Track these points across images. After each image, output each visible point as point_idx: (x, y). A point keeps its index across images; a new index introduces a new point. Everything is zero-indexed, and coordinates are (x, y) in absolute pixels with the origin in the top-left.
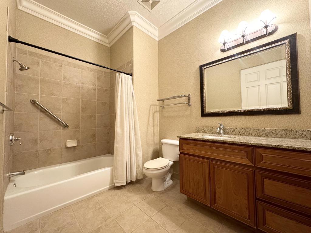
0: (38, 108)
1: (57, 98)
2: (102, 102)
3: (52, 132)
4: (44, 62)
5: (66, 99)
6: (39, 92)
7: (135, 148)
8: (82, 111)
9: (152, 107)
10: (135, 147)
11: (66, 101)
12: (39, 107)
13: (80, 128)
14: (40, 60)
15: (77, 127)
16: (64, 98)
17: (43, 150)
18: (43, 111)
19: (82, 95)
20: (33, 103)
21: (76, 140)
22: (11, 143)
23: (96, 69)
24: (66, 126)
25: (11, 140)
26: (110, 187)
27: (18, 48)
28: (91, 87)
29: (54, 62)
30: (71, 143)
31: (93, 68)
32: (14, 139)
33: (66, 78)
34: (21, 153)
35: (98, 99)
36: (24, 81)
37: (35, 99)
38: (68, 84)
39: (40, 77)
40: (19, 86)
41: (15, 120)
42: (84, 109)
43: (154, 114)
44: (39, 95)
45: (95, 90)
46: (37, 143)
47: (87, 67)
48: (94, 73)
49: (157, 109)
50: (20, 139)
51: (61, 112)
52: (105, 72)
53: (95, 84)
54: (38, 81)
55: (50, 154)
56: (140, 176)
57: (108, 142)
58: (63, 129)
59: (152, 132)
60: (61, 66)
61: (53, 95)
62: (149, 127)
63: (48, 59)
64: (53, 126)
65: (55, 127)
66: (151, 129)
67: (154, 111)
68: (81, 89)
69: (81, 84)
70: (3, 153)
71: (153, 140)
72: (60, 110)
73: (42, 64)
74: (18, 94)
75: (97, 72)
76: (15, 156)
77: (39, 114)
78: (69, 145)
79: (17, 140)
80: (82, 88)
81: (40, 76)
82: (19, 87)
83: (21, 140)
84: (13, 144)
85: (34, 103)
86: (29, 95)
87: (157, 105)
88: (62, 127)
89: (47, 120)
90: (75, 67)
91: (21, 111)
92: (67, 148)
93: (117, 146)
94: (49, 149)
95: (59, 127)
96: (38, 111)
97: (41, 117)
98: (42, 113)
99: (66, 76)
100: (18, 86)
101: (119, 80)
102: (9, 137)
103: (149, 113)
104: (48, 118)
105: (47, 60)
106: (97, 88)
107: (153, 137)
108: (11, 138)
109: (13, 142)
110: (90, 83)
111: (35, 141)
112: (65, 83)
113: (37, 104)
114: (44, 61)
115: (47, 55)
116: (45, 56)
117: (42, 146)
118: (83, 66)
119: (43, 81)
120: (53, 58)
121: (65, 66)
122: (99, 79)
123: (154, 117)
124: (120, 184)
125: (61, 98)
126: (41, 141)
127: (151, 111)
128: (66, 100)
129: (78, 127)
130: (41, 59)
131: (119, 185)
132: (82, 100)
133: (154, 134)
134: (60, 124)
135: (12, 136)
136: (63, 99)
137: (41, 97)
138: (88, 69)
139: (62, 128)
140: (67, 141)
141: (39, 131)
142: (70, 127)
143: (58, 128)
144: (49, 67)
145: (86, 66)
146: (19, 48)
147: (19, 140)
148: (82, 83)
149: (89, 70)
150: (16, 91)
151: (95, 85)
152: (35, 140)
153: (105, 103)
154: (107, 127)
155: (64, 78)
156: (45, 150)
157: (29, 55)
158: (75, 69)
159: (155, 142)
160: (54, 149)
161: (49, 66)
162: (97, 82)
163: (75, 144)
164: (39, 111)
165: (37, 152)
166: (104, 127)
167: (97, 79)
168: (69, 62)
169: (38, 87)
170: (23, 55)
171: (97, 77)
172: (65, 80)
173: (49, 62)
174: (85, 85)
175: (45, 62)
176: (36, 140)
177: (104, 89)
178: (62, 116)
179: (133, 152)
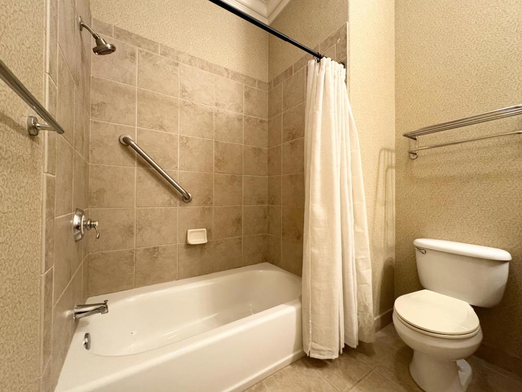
0: (133, 156)
1: (170, 135)
2: (255, 149)
3: (161, 210)
4: (144, 53)
5: (186, 138)
6: (135, 120)
7: (354, 259)
8: (216, 165)
9: (382, 154)
10: (354, 257)
11: (186, 143)
12: (136, 152)
13: (212, 203)
14: (137, 49)
15: (207, 200)
16: (182, 135)
17: (145, 250)
18: (144, 163)
19: (216, 131)
20: (124, 145)
21: (205, 229)
22: (78, 234)
23: (243, 73)
24: (186, 199)
25: (78, 227)
26: (294, 357)
27: (94, 19)
28: (232, 113)
29: (164, 54)
30: (197, 237)
31: (238, 71)
32: (84, 225)
33: (186, 92)
34: (103, 254)
35: (246, 142)
36: (106, 95)
37: (129, 137)
38: (190, 105)
39: (137, 87)
40: (98, 105)
41: (90, 181)
42: (220, 162)
43: (386, 171)
44: (136, 127)
45: (240, 120)
46: (133, 234)
47: (225, 69)
48: (239, 83)
49: (392, 161)
50: (97, 223)
51: (177, 167)
52: (260, 81)
53: (241, 108)
54: (134, 96)
55: (156, 258)
56: (370, 336)
57: (265, 237)
58: (180, 205)
59: (383, 218)
60: (177, 64)
61: (161, 127)
62: (378, 205)
63: (152, 47)
64: (162, 196)
65: (166, 200)
66: (381, 210)
67: (386, 164)
68: (214, 117)
69: (214, 107)
70: (43, 271)
71: (385, 239)
72: (175, 163)
73: (141, 58)
74: (95, 122)
75: (245, 80)
76: (92, 260)
77: (136, 171)
78: (193, 240)
79: (90, 225)
80: (216, 115)
81: (137, 85)
82: (96, 107)
83: (98, 226)
84: (83, 236)
85: (126, 144)
86: (115, 126)
87: (392, 151)
88: (180, 199)
89: (150, 183)
90: (202, 69)
91: (102, 162)
92: (188, 246)
93: (316, 251)
94: (154, 248)
95: (174, 200)
96: (134, 164)
97: (139, 178)
98: (141, 168)
99: (187, 88)
100: (96, 105)
101: (318, 78)
102: (71, 218)
103: (378, 170)
104: (152, 178)
105: (150, 50)
106: (245, 117)
107: (385, 231)
108: (76, 220)
109: (81, 232)
110: (232, 105)
111: (129, 230)
112: (185, 102)
113: (132, 146)
114: (145, 50)
115: (149, 38)
116: (146, 39)
117: (143, 240)
118: (219, 66)
119: (142, 96)
120: (161, 44)
121: (184, 64)
122: (247, 95)
123: (386, 179)
124: (324, 355)
125: (177, 135)
126: (140, 230)
127: (382, 165)
128: (187, 141)
129: (209, 203)
130: (139, 46)
131: (322, 357)
132: (217, 142)
133: (386, 223)
134: (174, 194)
135: (81, 216)
136: (182, 138)
137: (140, 132)
138: (228, 74)
139: (178, 202)
140: (189, 231)
141: (135, 208)
142: (194, 201)
143: (172, 202)
144: (154, 65)
145: (225, 66)
146: (97, 19)
147: (94, 226)
148: (217, 104)
149: (230, 76)
150: (92, 114)
151: (240, 110)
152: (128, 227)
153: (260, 150)
154: (263, 203)
155: (182, 92)
156: (148, 250)
157: (116, 37)
158: (204, 71)
159: (387, 245)
160: (164, 249)
161: (153, 63)
162: (244, 101)
163: (203, 240)
164: (136, 164)
165: (133, 253)
166: (258, 203)
167: (244, 96)
168: (192, 57)
169: (134, 109)
170: (105, 36)
171: (244, 93)
172: (184, 96)
173: (155, 54)
174: (221, 110)
175: (147, 53)
176: (131, 226)
177: (257, 119)
178: (179, 175)
179: (351, 271)
